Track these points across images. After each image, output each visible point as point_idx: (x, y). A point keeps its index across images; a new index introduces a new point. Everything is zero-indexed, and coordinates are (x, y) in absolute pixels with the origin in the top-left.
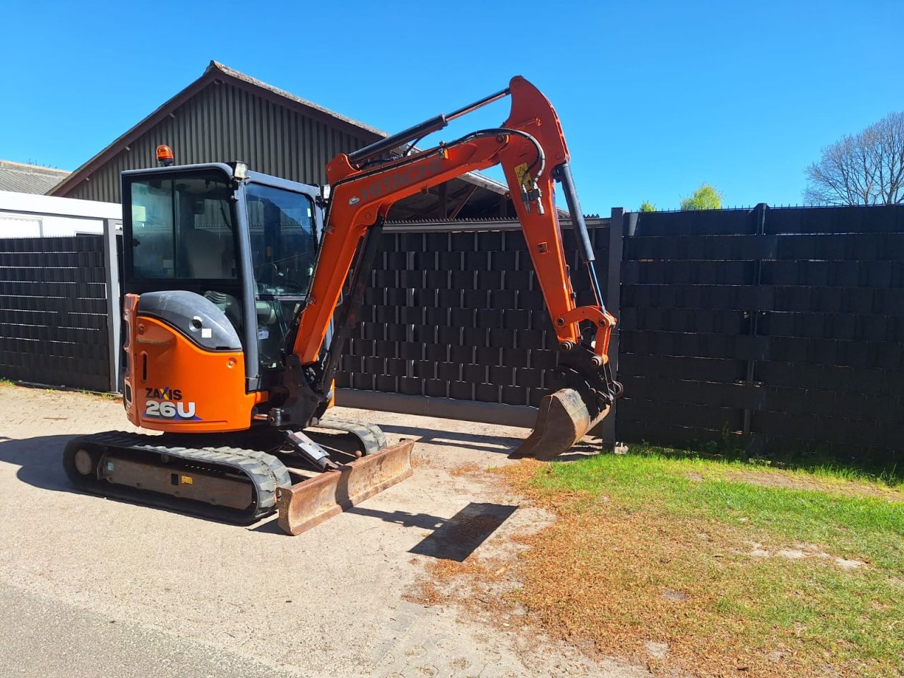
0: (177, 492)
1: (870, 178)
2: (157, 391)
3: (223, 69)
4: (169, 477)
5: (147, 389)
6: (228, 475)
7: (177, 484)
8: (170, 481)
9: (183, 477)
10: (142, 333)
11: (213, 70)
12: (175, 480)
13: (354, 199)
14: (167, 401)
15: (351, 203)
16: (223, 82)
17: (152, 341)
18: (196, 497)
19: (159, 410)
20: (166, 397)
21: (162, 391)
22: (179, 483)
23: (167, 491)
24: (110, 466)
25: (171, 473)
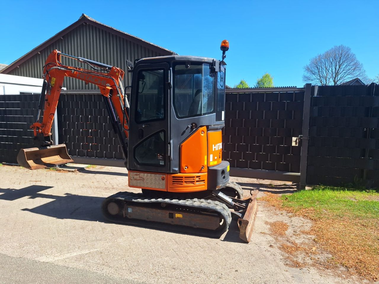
0: (173, 222)
1: (327, 71)
3: (88, 18)
4: (167, 215)
6: (203, 212)
8: (168, 217)
9: (176, 214)
11: (83, 18)
12: (172, 216)
16: (88, 24)
18: (185, 224)
22: (174, 217)
23: (166, 222)
24: (130, 210)
25: (169, 212)
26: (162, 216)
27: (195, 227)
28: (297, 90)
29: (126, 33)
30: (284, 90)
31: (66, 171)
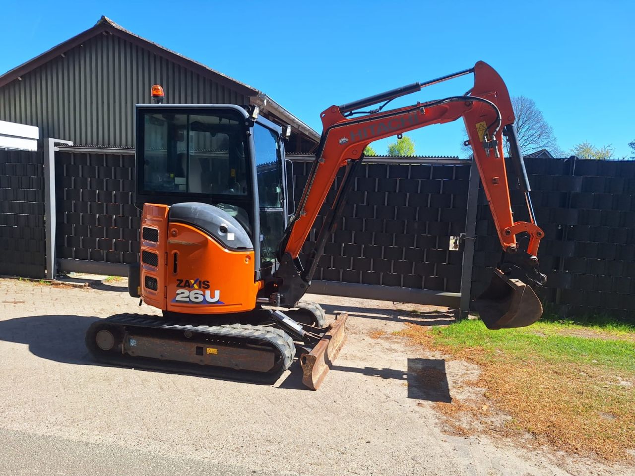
0: (201, 361)
2: (187, 282)
3: (112, 24)
4: (194, 349)
5: (178, 280)
6: (250, 345)
7: (202, 355)
8: (195, 352)
9: (208, 349)
10: (174, 236)
11: (104, 23)
12: (200, 351)
13: (343, 140)
14: (197, 289)
15: (340, 142)
16: (111, 33)
17: (184, 242)
18: (220, 364)
19: (188, 297)
20: (196, 286)
21: (193, 282)
22: (204, 353)
23: (191, 361)
24: (133, 343)
25: (196, 346)
26: (185, 351)
27: (237, 368)
28: (459, 162)
29: (178, 54)
30: (439, 161)
31: (69, 285)
